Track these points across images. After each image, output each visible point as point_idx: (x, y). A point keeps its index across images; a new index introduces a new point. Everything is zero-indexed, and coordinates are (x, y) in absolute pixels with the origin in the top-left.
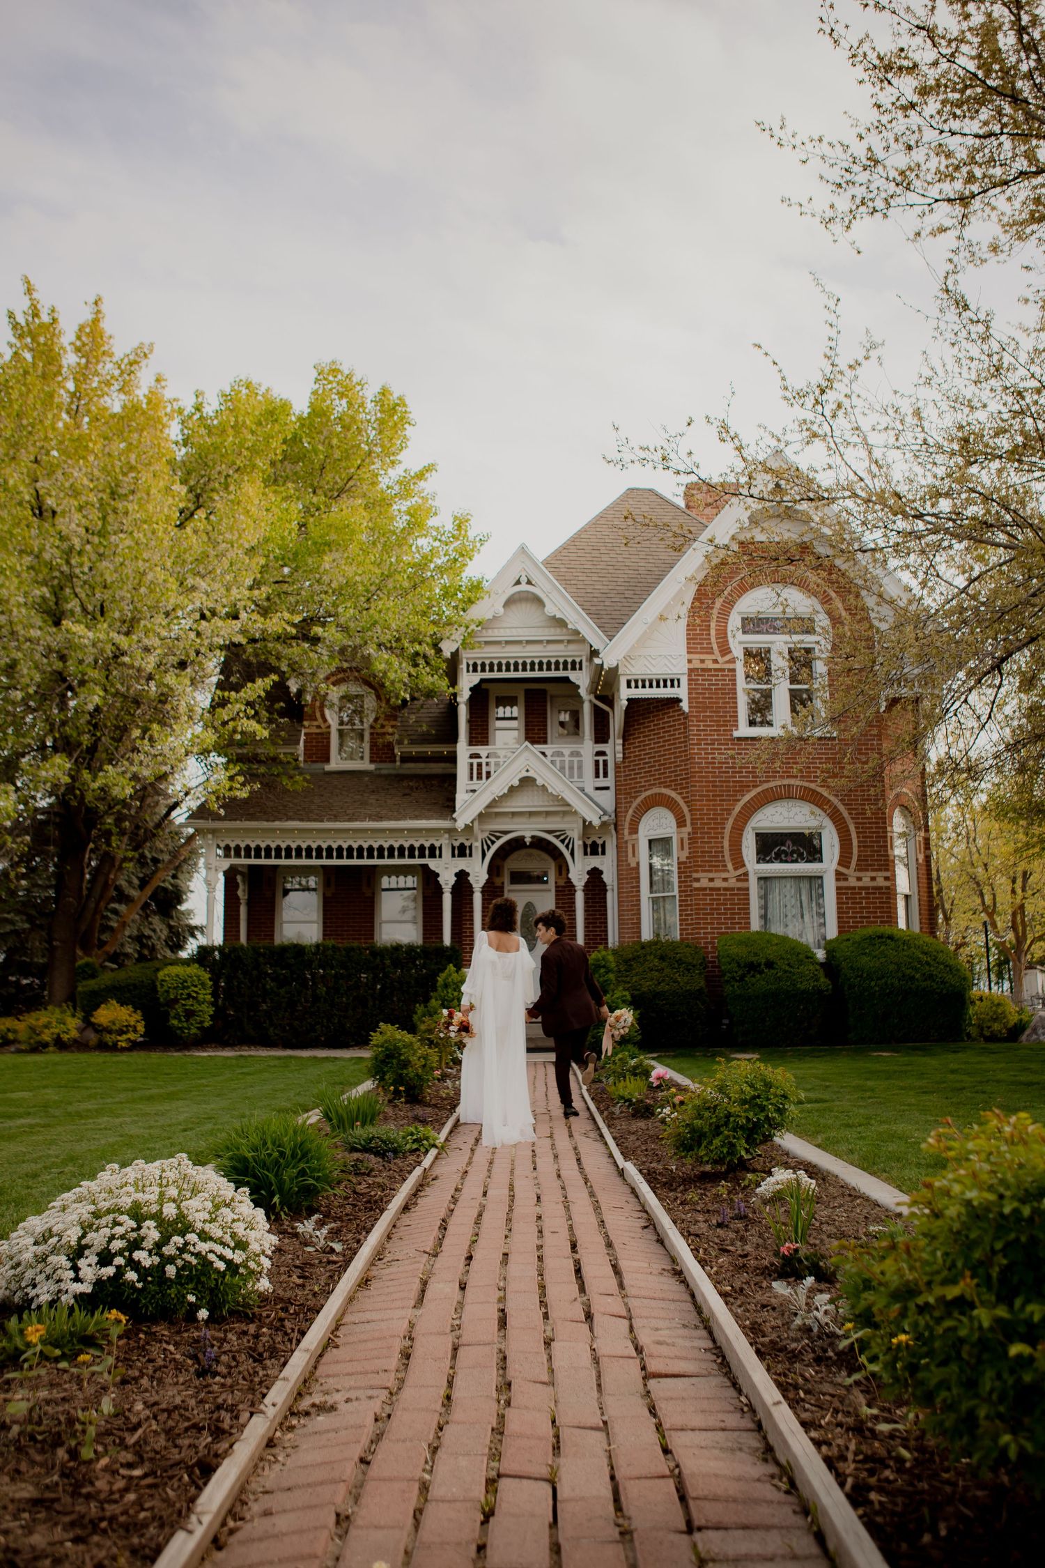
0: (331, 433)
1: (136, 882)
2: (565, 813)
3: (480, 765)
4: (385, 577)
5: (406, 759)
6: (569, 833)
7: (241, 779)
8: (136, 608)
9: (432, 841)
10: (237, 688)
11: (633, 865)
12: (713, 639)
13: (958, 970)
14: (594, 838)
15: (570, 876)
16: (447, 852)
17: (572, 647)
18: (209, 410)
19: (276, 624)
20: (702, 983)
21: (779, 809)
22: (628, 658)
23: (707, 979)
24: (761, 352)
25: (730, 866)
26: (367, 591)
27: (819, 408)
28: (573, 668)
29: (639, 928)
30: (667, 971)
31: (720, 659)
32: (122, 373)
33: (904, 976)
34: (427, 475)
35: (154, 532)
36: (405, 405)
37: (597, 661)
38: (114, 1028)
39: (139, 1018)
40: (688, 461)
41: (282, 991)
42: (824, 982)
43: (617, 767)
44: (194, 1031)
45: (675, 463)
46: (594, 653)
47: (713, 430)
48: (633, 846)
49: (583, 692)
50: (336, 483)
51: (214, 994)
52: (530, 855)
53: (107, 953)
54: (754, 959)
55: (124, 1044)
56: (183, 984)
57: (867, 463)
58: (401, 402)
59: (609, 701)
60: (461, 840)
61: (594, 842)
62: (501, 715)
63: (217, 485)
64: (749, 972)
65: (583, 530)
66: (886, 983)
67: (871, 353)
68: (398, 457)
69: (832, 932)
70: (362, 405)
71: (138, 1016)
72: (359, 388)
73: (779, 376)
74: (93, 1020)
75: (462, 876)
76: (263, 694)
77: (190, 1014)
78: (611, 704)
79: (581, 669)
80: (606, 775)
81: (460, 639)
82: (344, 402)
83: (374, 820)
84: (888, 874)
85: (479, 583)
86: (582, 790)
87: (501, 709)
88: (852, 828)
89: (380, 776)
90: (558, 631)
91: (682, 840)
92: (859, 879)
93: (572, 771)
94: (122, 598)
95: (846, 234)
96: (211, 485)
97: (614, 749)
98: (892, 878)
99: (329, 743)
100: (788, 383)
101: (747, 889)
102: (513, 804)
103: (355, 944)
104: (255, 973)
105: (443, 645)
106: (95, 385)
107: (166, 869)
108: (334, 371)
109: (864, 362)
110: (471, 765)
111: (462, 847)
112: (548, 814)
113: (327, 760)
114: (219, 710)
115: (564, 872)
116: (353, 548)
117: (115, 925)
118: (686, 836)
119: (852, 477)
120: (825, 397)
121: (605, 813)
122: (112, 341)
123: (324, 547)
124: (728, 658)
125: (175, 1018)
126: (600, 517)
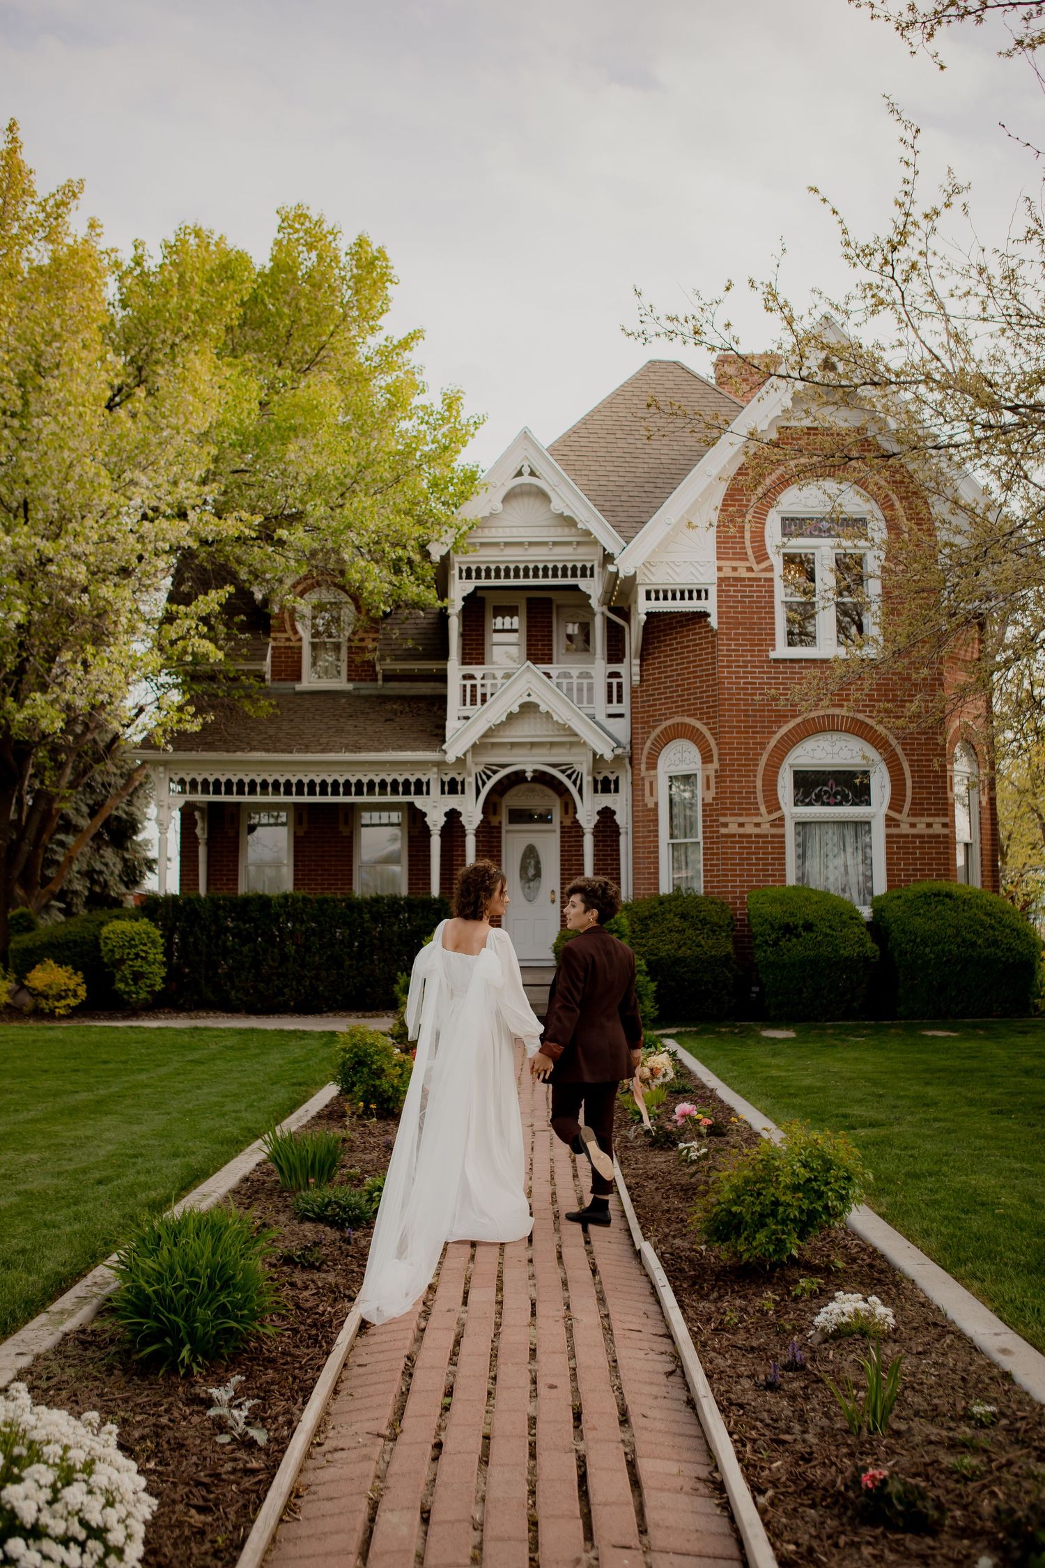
0: (299, 293)
1: (85, 809)
2: (572, 744)
3: (474, 686)
4: (361, 469)
5: (388, 678)
6: (577, 767)
7: (192, 709)
8: (63, 507)
9: (418, 775)
10: (187, 600)
11: (651, 805)
12: (748, 544)
13: (1026, 935)
14: (606, 773)
15: (578, 816)
16: (435, 788)
17: (582, 550)
18: (151, 264)
19: (230, 527)
20: (730, 948)
21: (822, 744)
22: (647, 564)
23: (736, 941)
24: (818, 197)
25: (763, 809)
26: (342, 484)
27: (888, 269)
28: (584, 575)
29: (657, 879)
30: (689, 932)
31: (755, 567)
32: (48, 216)
33: (964, 941)
34: (413, 344)
35: (81, 415)
36: (386, 259)
37: (611, 568)
38: (51, 992)
39: (80, 981)
40: (725, 334)
41: (245, 949)
42: (871, 947)
43: (633, 691)
44: (143, 995)
45: (710, 337)
46: (608, 558)
47: (758, 297)
48: (651, 783)
49: (594, 602)
50: (305, 353)
51: (168, 953)
52: (532, 790)
53: (52, 893)
54: (790, 920)
55: (62, 1012)
56: (131, 942)
57: (944, 338)
58: (381, 254)
59: (625, 614)
60: (452, 774)
61: (606, 778)
62: (499, 626)
63: (161, 356)
64: (784, 935)
65: (596, 410)
66: (943, 950)
67: (954, 199)
68: (379, 322)
69: (880, 886)
70: (336, 259)
71: (78, 978)
72: (330, 238)
73: (839, 229)
74: (26, 983)
75: (453, 816)
76: (217, 608)
77: (138, 976)
78: (627, 616)
79: (592, 576)
80: (620, 701)
81: (451, 541)
82: (314, 255)
83: (351, 751)
84: (947, 820)
85: (474, 473)
86: (592, 717)
87: (499, 620)
88: (906, 766)
89: (359, 697)
90: (566, 530)
91: (708, 778)
92: (913, 825)
93: (580, 695)
94: (47, 497)
95: (927, 44)
96: (155, 356)
97: (630, 669)
98: (950, 825)
99: (300, 658)
100: (851, 237)
101: (783, 836)
102: (513, 733)
103: (328, 894)
104: (213, 928)
105: (430, 548)
106: (14, 231)
107: (119, 795)
108: (300, 216)
109: (944, 211)
110: (465, 686)
111: (453, 783)
112: (552, 745)
113: (298, 678)
114: (166, 627)
115: (571, 810)
116: (323, 436)
117: (61, 859)
118: (712, 774)
119: (928, 356)
120: (896, 255)
121: (619, 745)
122: (32, 177)
123: (287, 433)
124: (764, 565)
125: (121, 981)
126: (617, 394)
